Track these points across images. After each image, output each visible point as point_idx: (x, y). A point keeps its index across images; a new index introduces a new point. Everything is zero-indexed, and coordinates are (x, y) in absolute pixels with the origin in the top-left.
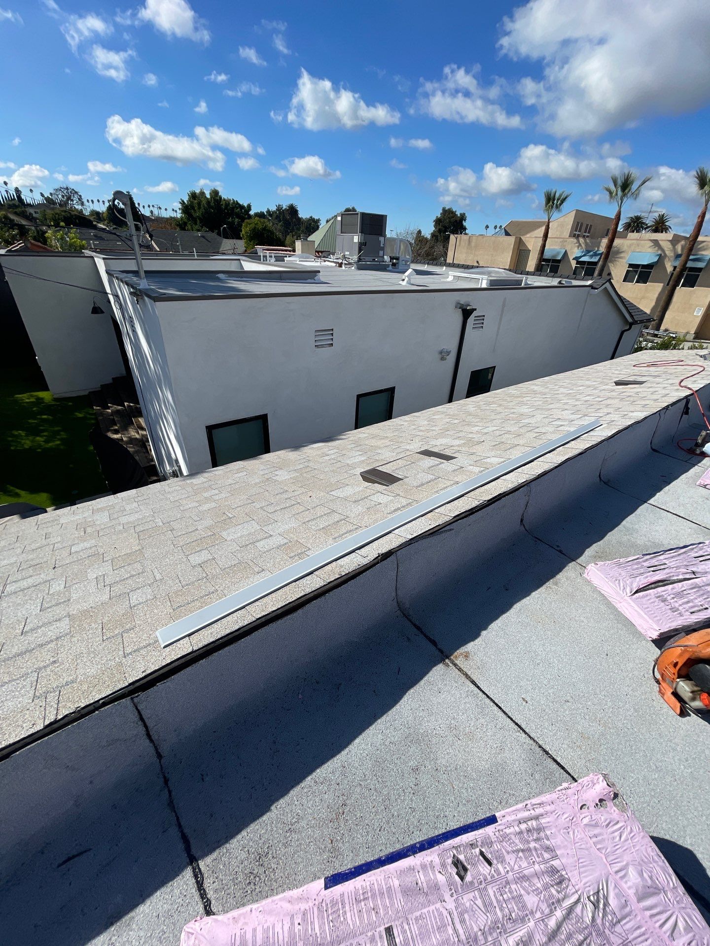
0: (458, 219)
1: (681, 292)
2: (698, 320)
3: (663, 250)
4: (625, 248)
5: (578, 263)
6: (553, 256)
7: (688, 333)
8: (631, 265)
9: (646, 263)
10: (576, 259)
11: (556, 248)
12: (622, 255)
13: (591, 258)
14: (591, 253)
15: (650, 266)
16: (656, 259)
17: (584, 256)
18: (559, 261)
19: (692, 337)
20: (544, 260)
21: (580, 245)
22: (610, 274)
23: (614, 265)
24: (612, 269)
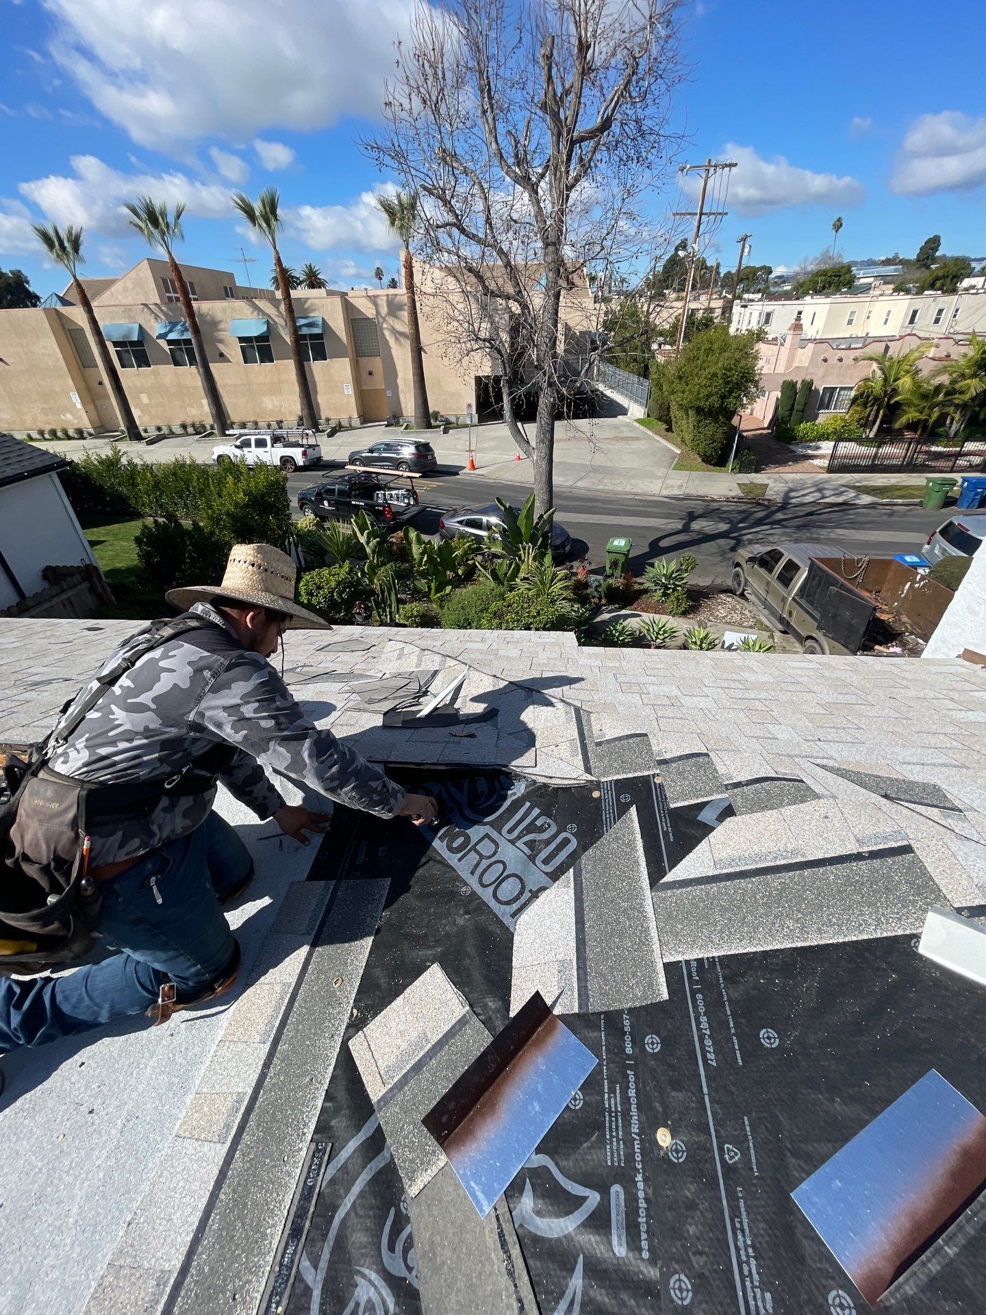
0: (11, 282)
1: (317, 368)
2: (353, 399)
3: (268, 315)
4: (219, 316)
5: (170, 342)
6: (125, 336)
7: (350, 418)
8: (241, 339)
9: (255, 334)
10: (161, 336)
11: (122, 321)
12: (222, 326)
13: (182, 335)
14: (179, 327)
15: (262, 338)
16: (264, 328)
17: (171, 331)
18: (140, 343)
19: (358, 423)
20: (116, 344)
21: (156, 315)
22: (222, 355)
23: (221, 341)
24: (221, 347)
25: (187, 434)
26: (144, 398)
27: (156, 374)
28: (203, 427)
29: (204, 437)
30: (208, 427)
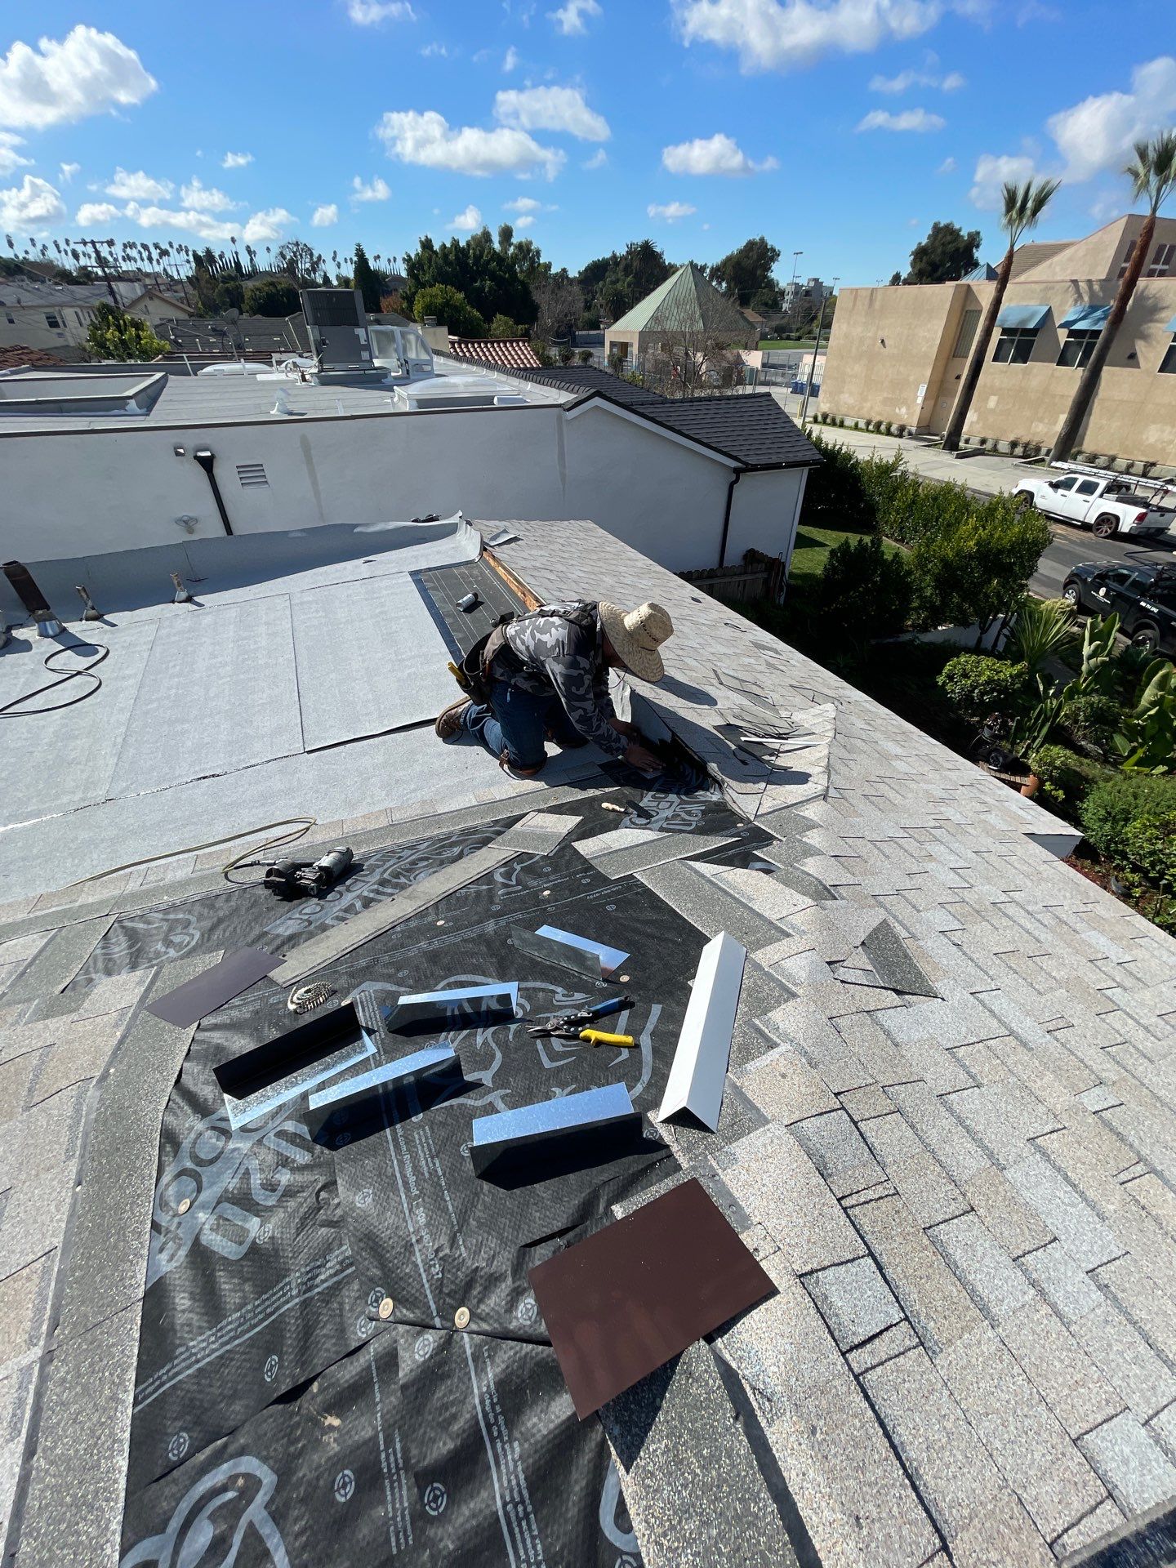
0: (962, 245)
4: (1171, 298)
5: (1072, 333)
6: (1023, 322)
10: (1066, 325)
11: (1032, 303)
12: (1163, 315)
13: (1097, 323)
14: (1099, 313)
17: (1084, 317)
18: (1034, 332)
20: (1005, 331)
21: (1080, 296)
22: (1133, 356)
23: (1145, 337)
24: (1140, 347)
25: (1011, 455)
26: (992, 402)
27: (1025, 373)
28: (1038, 450)
29: (1029, 463)
30: (1044, 451)
